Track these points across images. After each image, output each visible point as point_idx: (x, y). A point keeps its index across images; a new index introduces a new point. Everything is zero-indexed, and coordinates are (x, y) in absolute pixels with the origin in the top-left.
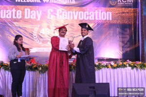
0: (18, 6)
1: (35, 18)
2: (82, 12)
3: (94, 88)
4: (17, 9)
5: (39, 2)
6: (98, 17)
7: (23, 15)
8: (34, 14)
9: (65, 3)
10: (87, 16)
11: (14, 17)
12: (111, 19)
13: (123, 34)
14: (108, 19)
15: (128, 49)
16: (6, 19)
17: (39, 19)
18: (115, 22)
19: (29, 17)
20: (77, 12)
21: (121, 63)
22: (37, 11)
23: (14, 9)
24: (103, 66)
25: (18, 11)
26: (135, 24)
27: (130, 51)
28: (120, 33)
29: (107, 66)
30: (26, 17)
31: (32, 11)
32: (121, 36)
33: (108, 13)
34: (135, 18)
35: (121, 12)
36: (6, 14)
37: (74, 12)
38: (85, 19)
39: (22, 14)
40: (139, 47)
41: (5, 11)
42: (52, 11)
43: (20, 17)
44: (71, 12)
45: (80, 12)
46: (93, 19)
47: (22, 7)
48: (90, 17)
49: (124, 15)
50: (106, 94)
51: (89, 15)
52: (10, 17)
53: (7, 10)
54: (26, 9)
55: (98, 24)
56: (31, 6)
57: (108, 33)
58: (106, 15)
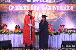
0: (28, 4)
1: (36, 10)
2: (59, 7)
5: (38, 2)
6: (67, 9)
8: (36, 8)
10: (61, 8)
11: (26, 10)
12: (73, 10)
14: (71, 10)
16: (22, 10)
17: (38, 10)
18: (75, 11)
20: (56, 7)
22: (37, 7)
23: (26, 6)
25: (28, 7)
29: (75, 33)
31: (34, 7)
33: (71, 7)
36: (22, 8)
37: (55, 7)
38: (60, 10)
39: (30, 8)
41: (22, 7)
42: (44, 6)
44: (53, 7)
45: (58, 7)
47: (30, 5)
48: (63, 9)
51: (62, 8)
52: (24, 10)
54: (32, 6)
55: (67, 12)
56: (34, 4)
57: (72, 16)
58: (71, 8)
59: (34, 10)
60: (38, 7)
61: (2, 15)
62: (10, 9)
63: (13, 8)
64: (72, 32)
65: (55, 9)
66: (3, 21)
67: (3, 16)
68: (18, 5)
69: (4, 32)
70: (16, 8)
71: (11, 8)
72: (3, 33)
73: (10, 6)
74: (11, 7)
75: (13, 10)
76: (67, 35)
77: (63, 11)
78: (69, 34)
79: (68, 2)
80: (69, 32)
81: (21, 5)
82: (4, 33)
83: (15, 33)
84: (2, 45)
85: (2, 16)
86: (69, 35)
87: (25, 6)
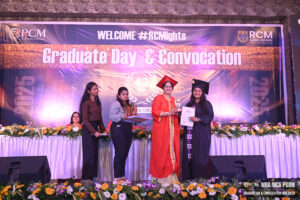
0: (101, 46)
1: (126, 62)
2: (197, 54)
3: (242, 162)
4: (100, 50)
5: (133, 39)
6: (221, 61)
7: (109, 58)
8: (126, 58)
9: (171, 40)
10: (204, 58)
11: (96, 62)
12: (240, 63)
13: (258, 86)
14: (236, 63)
15: (268, 109)
16: (84, 64)
17: (132, 64)
18: (247, 67)
19: (117, 62)
20: (190, 53)
21: (269, 128)
22: (130, 53)
23: (95, 50)
24: (244, 133)
25: (101, 53)
26: (277, 70)
27: (270, 111)
28: (254, 84)
29: (248, 133)
30: (113, 62)
31: (122, 53)
32: (256, 88)
33: (235, 54)
34: (277, 61)
35: (255, 52)
36: (84, 57)
37: (185, 54)
38: (202, 63)
39: (108, 56)
40: (283, 105)
41: (82, 53)
42: (152, 52)
43: (105, 61)
44: (181, 53)
45: (193, 54)
46: (214, 63)
47: (108, 47)
49: (260, 57)
50: (261, 171)
51: (208, 58)
52: (90, 62)
53: (85, 51)
54: (113, 51)
55: (222, 71)
56: (120, 46)
57: (236, 84)
58: (233, 58)
59: (122, 62)
60: (135, 54)
61: (20, 80)
62: (45, 61)
63: (53, 56)
64: (237, 130)
65: (187, 62)
66: (23, 98)
67: (22, 83)
68: (70, 46)
69: (27, 130)
70: (65, 57)
71: (49, 57)
72: (20, 133)
73: (46, 50)
74: (48, 54)
75: (53, 62)
76: (223, 139)
77: (211, 69)
78: (230, 137)
79: (226, 42)
80: (231, 131)
81: (79, 46)
82: (25, 135)
83: (60, 133)
84: (18, 171)
85: (20, 83)
86: (228, 140)
87: (92, 51)
